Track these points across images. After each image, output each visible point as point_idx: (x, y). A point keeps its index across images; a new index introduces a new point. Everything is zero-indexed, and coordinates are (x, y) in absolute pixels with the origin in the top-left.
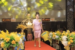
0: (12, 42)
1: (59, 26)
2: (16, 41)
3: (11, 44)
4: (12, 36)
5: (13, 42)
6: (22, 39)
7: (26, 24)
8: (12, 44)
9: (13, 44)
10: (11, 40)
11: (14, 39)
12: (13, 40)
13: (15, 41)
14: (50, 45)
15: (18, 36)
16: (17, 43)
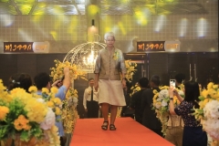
0: (16, 123)
1: (193, 68)
2: (32, 119)
3: (11, 129)
4: (16, 102)
5: (20, 123)
6: (54, 110)
7: (81, 61)
8: (17, 131)
9: (18, 128)
10: (12, 116)
11: (23, 113)
12: (21, 117)
13: (26, 118)
14: (161, 135)
15: (41, 100)
16: (34, 125)
